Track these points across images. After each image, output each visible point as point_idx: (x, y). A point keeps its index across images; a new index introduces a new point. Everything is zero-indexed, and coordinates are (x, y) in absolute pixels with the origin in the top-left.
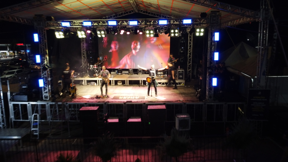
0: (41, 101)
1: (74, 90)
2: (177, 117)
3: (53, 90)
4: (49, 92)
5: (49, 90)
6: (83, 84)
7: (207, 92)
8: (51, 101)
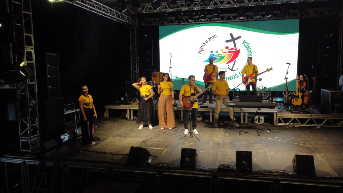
0: (13, 155)
4: (34, 133)
6: (127, 116)
8: (34, 156)
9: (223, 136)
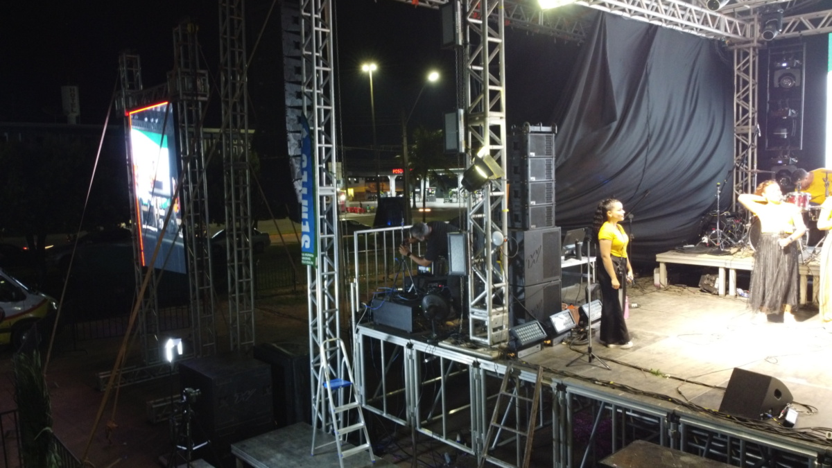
0: (455, 344)
4: (497, 302)
6: (716, 286)
8: (496, 354)
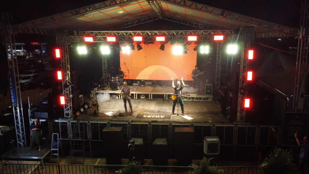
0: (62, 119)
1: (96, 107)
2: (206, 140)
3: (74, 106)
4: (71, 109)
5: (70, 107)
7: (239, 113)
8: (73, 119)
9: (154, 107)
